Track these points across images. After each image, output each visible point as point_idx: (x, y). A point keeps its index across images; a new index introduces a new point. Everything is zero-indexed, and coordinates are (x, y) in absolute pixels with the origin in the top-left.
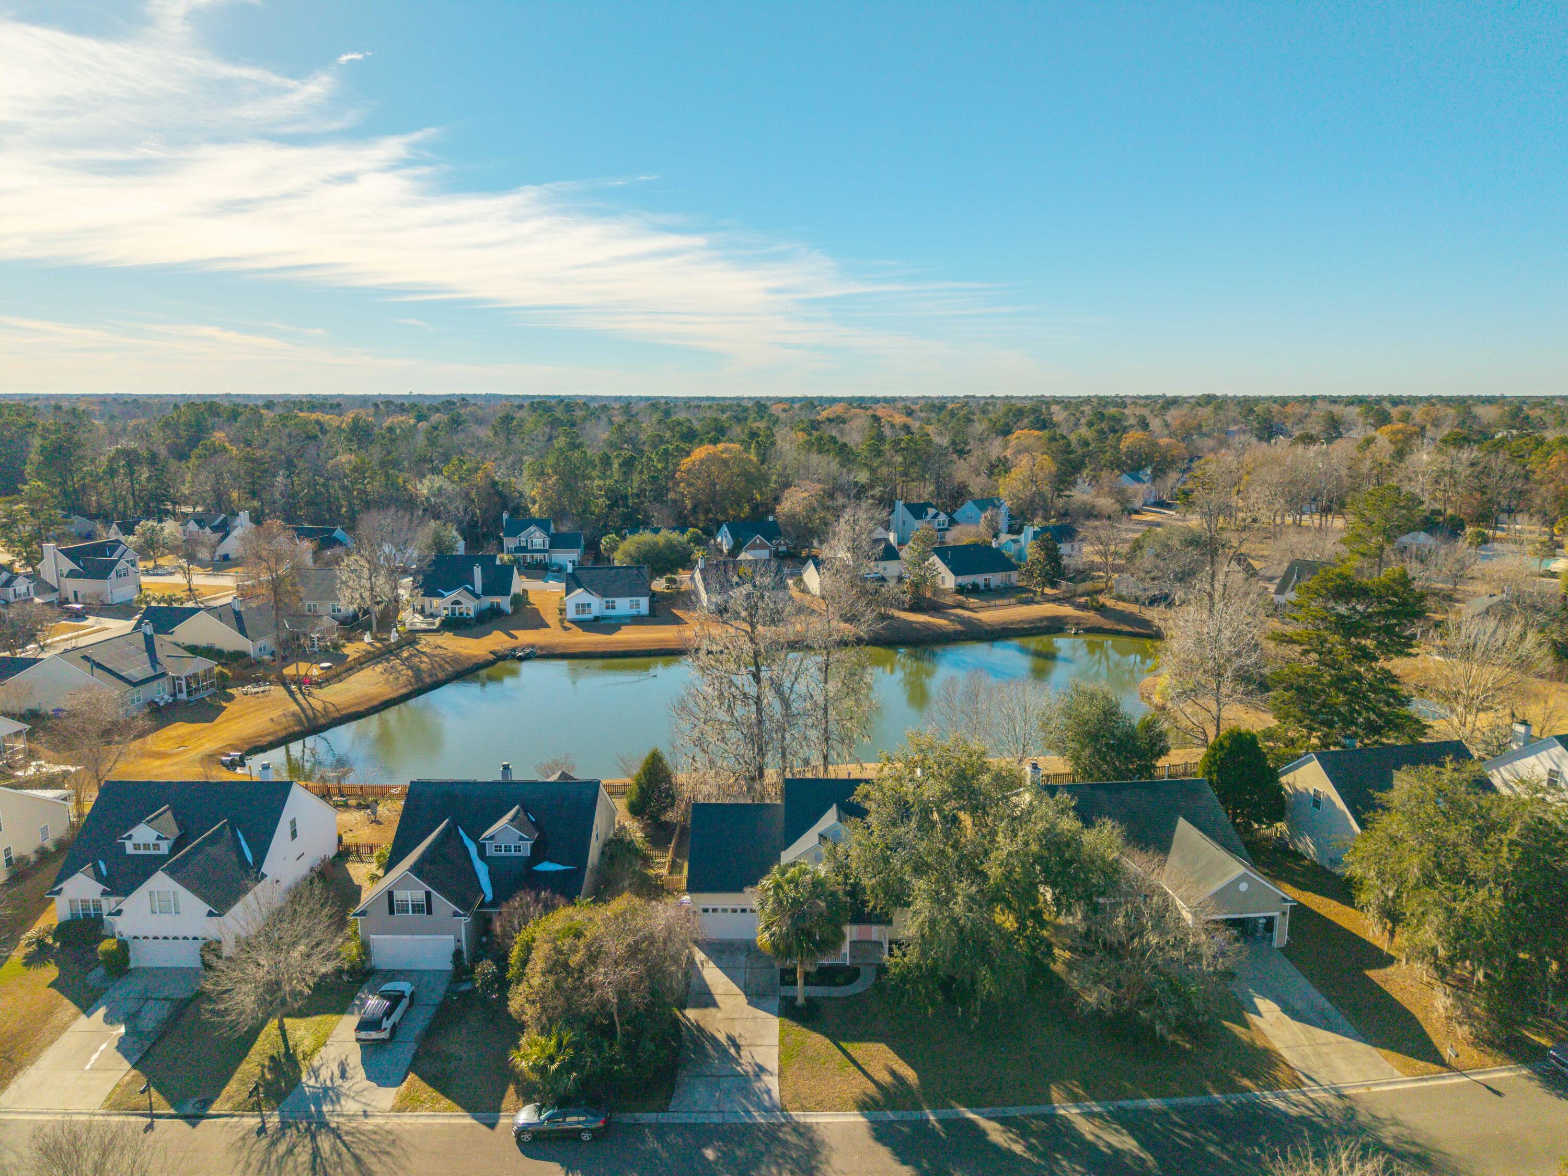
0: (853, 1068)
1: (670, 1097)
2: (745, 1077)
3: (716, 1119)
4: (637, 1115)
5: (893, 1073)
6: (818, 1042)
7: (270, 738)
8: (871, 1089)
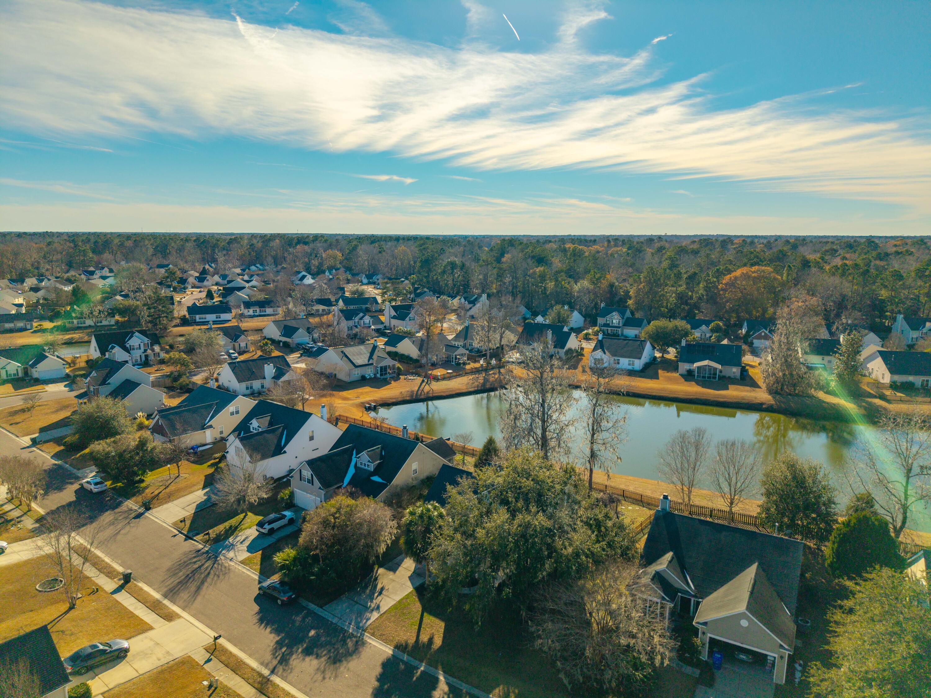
0: (416, 627)
1: (330, 603)
2: (368, 608)
5: (431, 638)
6: (416, 607)
7: (394, 400)
8: (412, 641)
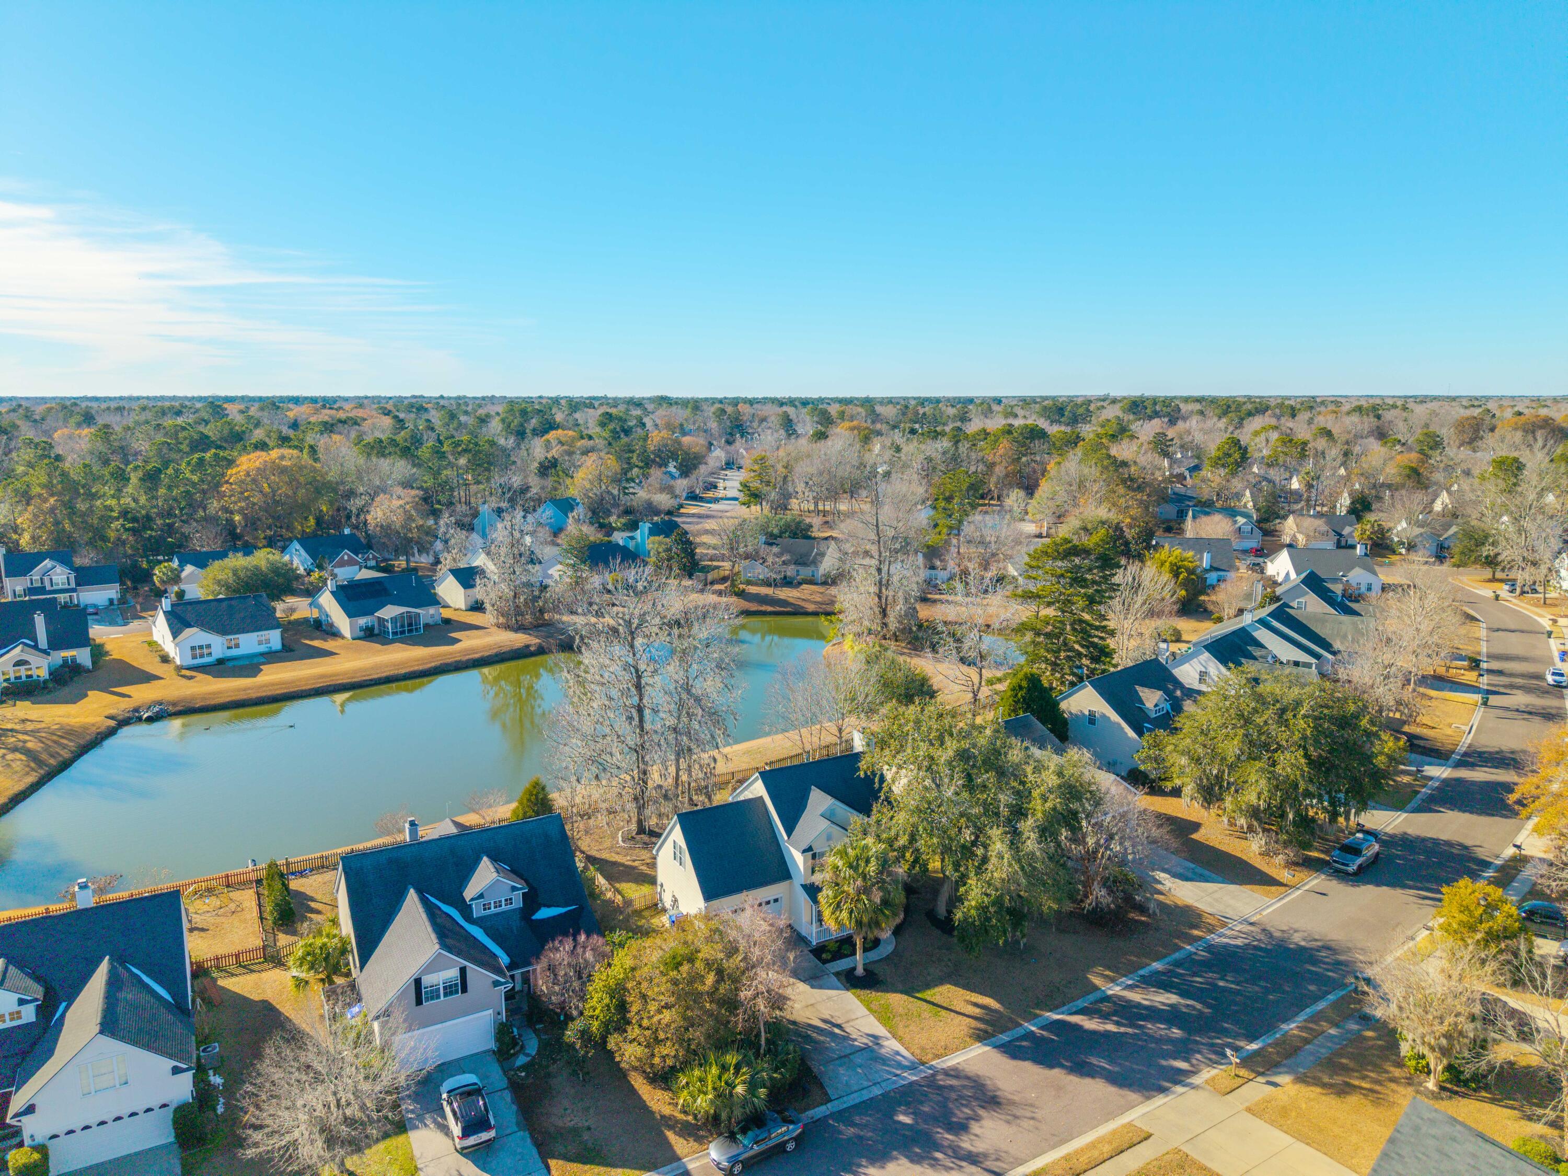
0: (943, 1012)
1: (821, 1086)
2: (867, 1048)
3: (877, 1091)
4: (810, 1113)
5: (976, 1005)
6: (897, 1000)
8: (974, 1023)
